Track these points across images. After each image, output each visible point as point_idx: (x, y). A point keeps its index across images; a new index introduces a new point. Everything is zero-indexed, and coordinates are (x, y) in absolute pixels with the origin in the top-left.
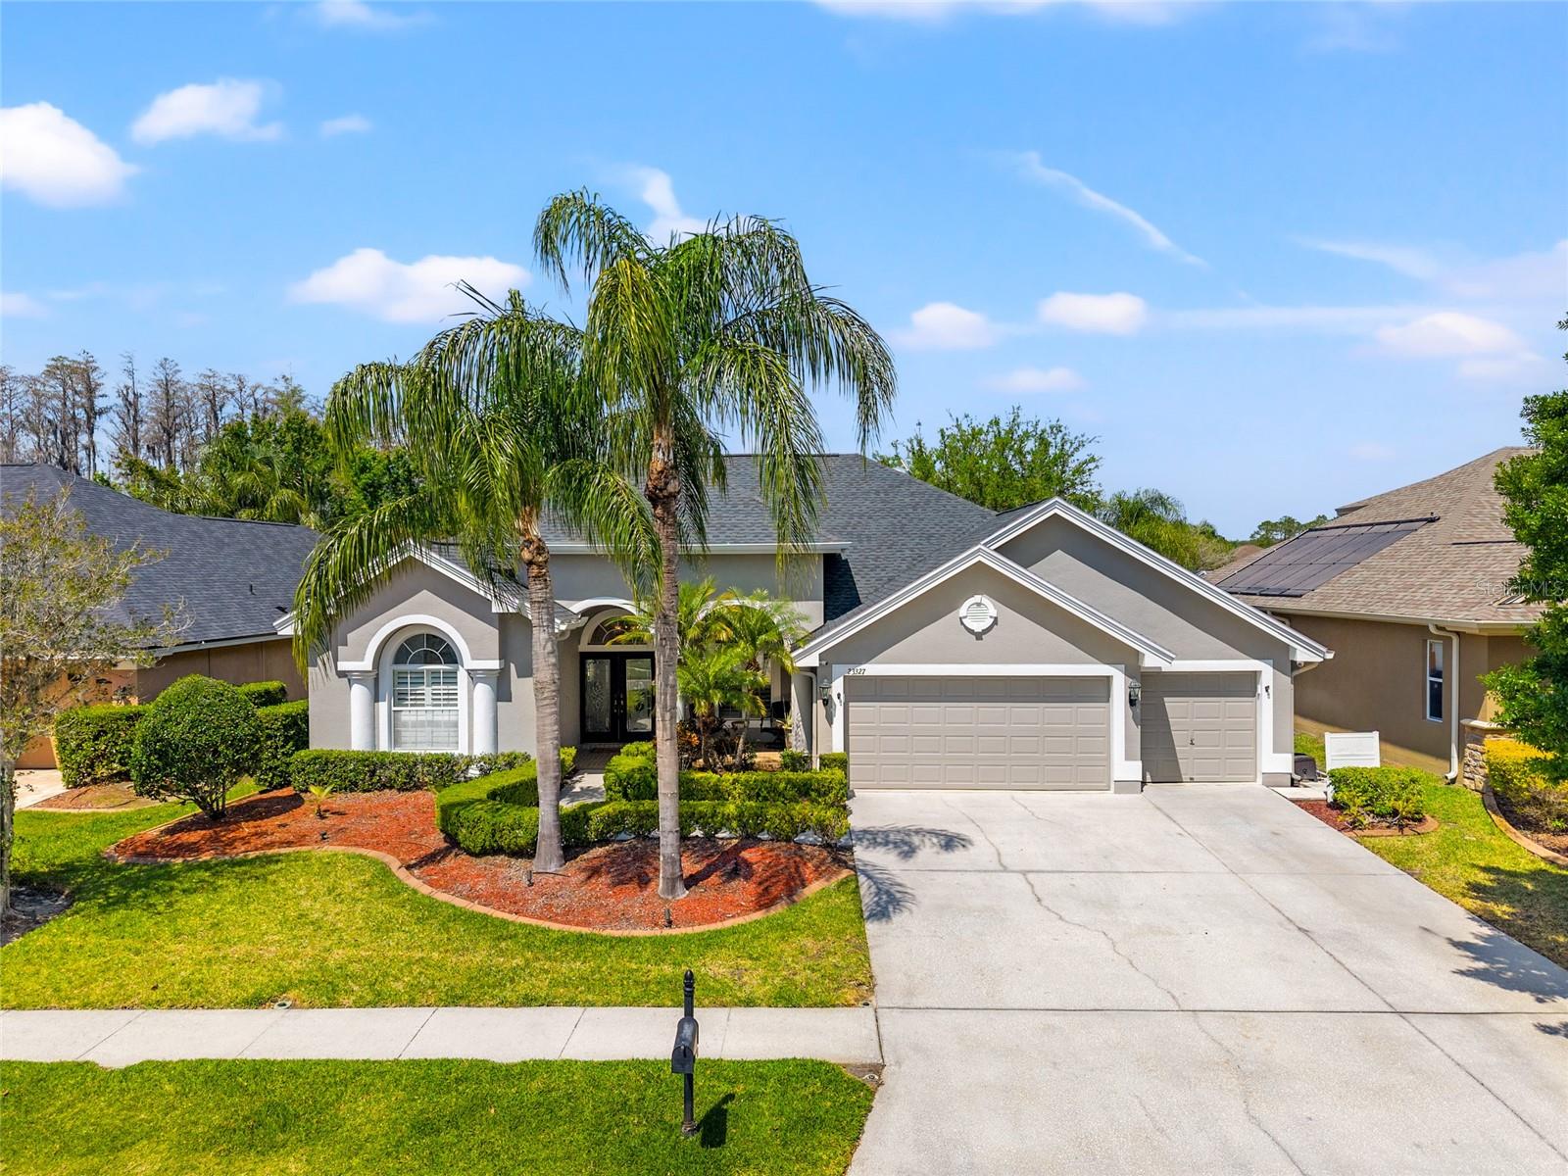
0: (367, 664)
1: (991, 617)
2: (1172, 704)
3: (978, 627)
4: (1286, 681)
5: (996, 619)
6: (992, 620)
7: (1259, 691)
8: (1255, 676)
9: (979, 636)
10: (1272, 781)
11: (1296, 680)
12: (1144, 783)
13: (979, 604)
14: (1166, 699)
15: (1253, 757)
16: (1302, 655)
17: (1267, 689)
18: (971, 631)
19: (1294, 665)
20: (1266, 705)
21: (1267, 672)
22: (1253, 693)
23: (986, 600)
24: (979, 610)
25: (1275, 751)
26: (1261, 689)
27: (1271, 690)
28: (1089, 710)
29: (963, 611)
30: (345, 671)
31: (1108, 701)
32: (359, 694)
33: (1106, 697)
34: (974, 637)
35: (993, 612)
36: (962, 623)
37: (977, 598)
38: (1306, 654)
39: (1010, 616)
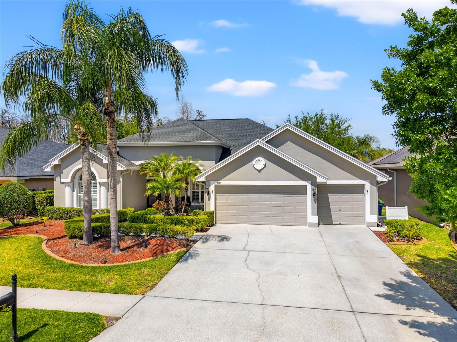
0: (69, 180)
1: (263, 164)
2: (331, 196)
3: (259, 168)
4: (375, 189)
5: (265, 165)
6: (264, 166)
7: (365, 192)
8: (363, 186)
9: (259, 171)
10: (370, 224)
11: (379, 189)
12: (319, 224)
13: (259, 160)
14: (329, 194)
15: (364, 216)
16: (380, 178)
17: (367, 191)
18: (257, 169)
19: (378, 183)
20: (367, 196)
21: (368, 186)
22: (363, 193)
23: (262, 159)
24: (259, 162)
25: (370, 214)
26: (365, 191)
27: (369, 191)
28: (299, 197)
29: (254, 162)
30: (64, 182)
31: (306, 194)
32: (68, 189)
33: (306, 193)
34: (258, 171)
35: (264, 163)
36: (254, 167)
37: (259, 158)
38: (381, 178)
39: (270, 164)
